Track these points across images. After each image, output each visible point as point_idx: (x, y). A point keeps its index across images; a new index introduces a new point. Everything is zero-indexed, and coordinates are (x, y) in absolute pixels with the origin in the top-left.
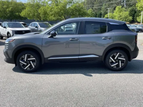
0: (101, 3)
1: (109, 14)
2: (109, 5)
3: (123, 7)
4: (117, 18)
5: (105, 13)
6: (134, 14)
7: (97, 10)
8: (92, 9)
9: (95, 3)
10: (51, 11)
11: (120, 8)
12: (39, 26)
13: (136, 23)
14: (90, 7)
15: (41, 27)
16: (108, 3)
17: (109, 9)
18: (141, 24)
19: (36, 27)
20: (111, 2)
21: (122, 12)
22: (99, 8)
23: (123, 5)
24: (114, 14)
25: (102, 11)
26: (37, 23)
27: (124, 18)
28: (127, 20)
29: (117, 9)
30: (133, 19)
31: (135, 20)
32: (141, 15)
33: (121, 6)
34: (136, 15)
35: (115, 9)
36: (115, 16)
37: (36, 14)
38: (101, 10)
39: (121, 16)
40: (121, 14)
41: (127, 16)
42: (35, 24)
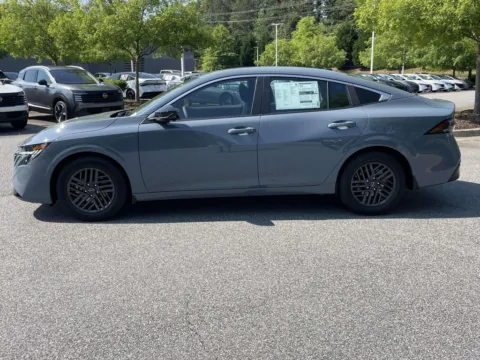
0: (253, 6)
1: (276, 42)
2: (276, 15)
3: (318, 20)
4: (301, 54)
5: (263, 38)
6: (351, 43)
7: (240, 28)
8: (226, 25)
9: (234, 7)
10: (91, 29)
11: (312, 22)
12: (52, 79)
13: (358, 71)
14: (219, 18)
15: (59, 81)
16: (273, 7)
17: (279, 26)
18: (371, 72)
19: (43, 82)
20: (283, 5)
21: (315, 37)
22: (246, 25)
23: (320, 15)
24: (294, 41)
25: (255, 34)
26: (46, 69)
27: (323, 54)
28: (332, 62)
29: (301, 26)
30: (347, 56)
31: (354, 60)
32: (370, 45)
33: (313, 19)
34: (356, 44)
35: (294, 26)
36: (297, 49)
38: (252, 28)
39: (312, 49)
40: (313, 41)
41: (331, 47)
42: (37, 71)
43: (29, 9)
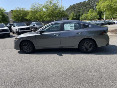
0: (80, 8)
1: (84, 15)
2: (85, 9)
3: (93, 10)
4: (89, 17)
5: (82, 14)
7: (77, 12)
8: (74, 12)
9: (76, 8)
10: (44, 15)
11: (92, 10)
12: (36, 25)
13: (102, 20)
14: (73, 11)
15: (37, 25)
16: (84, 8)
17: (85, 12)
18: (104, 20)
19: (34, 25)
20: (86, 7)
21: (92, 13)
23: (94, 8)
24: (88, 14)
25: (80, 13)
26: (35, 23)
27: (94, 17)
28: (96, 18)
29: (90, 11)
31: (101, 17)
32: (104, 14)
33: (92, 9)
34: (102, 14)
35: (88, 11)
36: (88, 16)
37: (35, 17)
38: (79, 12)
39: (92, 16)
40: (92, 14)
41: (96, 15)
42: (33, 23)
43: (34, 12)
